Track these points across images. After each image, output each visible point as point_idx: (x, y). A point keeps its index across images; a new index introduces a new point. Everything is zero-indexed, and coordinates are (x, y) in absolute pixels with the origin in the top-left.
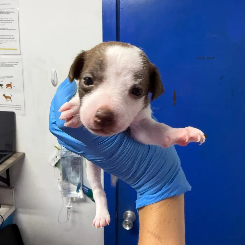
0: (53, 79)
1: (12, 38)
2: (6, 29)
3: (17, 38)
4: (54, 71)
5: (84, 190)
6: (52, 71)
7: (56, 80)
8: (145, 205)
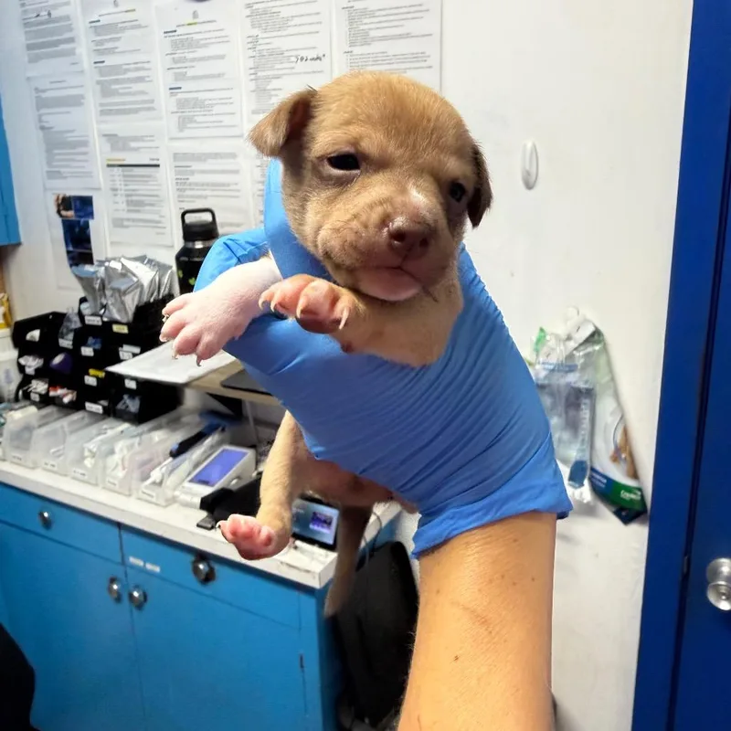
0: (528, 168)
1: (420, 59)
2: (408, 36)
3: (434, 61)
4: (529, 145)
5: (594, 480)
6: (525, 146)
7: (534, 171)
8: (451, 535)
